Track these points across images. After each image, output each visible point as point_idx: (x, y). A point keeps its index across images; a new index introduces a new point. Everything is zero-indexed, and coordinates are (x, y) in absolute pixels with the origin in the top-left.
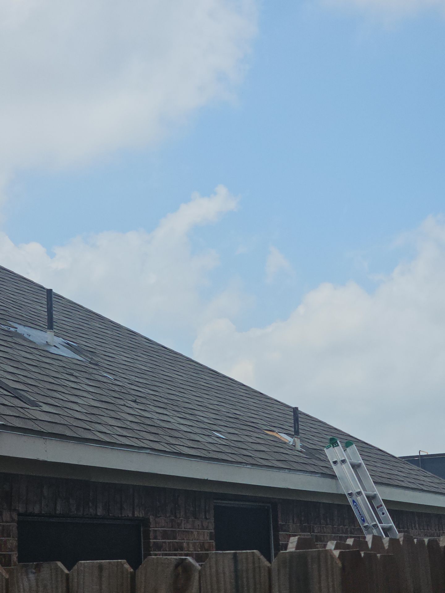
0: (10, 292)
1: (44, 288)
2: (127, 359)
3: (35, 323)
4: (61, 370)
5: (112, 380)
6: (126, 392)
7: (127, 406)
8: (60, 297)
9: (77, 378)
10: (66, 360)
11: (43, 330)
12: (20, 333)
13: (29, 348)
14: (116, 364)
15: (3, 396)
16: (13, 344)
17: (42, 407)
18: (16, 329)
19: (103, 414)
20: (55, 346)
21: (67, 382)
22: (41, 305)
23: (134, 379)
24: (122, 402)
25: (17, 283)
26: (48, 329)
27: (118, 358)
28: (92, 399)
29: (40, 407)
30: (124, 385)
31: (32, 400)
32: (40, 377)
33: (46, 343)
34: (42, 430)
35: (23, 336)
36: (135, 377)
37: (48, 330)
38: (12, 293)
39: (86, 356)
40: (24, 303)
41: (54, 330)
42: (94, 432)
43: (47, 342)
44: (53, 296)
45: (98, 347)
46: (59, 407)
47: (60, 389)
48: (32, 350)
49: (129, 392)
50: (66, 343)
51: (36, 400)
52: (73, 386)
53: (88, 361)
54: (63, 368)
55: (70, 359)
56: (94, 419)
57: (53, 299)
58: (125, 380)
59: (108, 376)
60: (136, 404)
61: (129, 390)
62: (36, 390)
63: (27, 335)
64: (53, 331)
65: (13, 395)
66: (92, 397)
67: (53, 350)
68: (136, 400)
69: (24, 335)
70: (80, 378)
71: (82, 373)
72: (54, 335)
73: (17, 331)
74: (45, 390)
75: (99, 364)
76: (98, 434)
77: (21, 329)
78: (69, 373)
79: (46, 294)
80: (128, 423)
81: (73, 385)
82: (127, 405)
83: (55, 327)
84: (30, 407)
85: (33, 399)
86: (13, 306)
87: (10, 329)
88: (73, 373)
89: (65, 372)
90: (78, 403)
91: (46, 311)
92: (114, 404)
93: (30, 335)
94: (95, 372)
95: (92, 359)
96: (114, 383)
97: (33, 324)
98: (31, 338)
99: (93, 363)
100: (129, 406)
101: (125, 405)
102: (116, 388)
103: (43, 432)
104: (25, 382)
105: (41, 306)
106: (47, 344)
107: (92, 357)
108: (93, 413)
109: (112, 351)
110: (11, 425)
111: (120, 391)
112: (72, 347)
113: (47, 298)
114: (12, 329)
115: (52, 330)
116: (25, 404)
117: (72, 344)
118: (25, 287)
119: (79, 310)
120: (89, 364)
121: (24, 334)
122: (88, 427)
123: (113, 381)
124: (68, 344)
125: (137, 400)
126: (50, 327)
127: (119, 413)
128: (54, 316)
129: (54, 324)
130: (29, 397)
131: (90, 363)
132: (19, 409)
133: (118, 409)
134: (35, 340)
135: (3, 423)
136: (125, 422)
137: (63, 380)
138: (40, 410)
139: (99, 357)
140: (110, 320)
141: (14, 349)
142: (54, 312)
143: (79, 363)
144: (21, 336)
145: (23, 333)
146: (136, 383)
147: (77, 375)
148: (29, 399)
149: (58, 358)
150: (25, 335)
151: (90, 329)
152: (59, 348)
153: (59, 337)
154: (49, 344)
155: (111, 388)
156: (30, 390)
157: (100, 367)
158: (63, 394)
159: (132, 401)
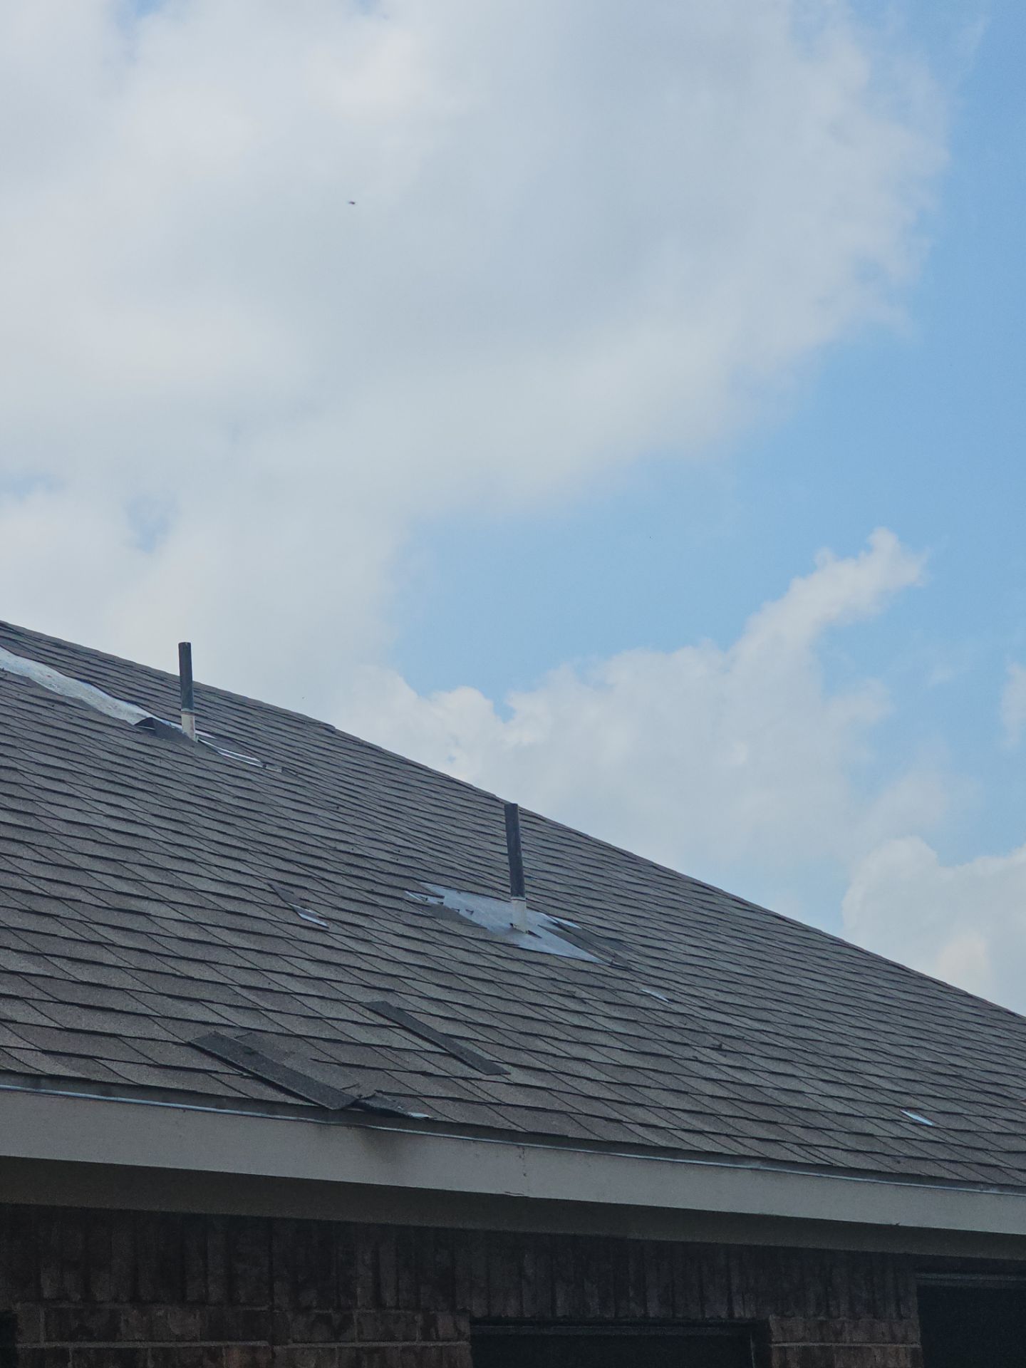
0: (422, 815)
1: (497, 800)
2: (693, 951)
3: (484, 884)
4: (545, 985)
5: (663, 1003)
6: (697, 1029)
7: (701, 1062)
8: (537, 818)
9: (585, 1003)
10: (556, 963)
11: (503, 898)
12: (450, 907)
13: (473, 942)
14: (671, 964)
15: (422, 1054)
16: (437, 935)
17: (510, 1074)
18: (440, 900)
19: (648, 1083)
20: (531, 933)
21: (563, 1014)
22: (493, 839)
23: (714, 996)
24: (689, 1053)
25: (438, 793)
26: (512, 894)
27: (674, 949)
28: (622, 1050)
29: (506, 1074)
30: (691, 1012)
31: (487, 1060)
32: (502, 1006)
33: (510, 927)
34: (514, 1127)
35: (458, 914)
36: (715, 991)
37: (512, 898)
38: (428, 816)
39: (603, 951)
40: (453, 839)
41: (527, 896)
42: (630, 1126)
43: (512, 924)
44: (520, 816)
45: (627, 928)
46: (548, 1072)
47: (549, 1031)
48: (478, 944)
49: (703, 1028)
50: (554, 924)
51: (496, 1059)
52: (576, 1023)
53: (607, 961)
54: (551, 981)
55: (566, 960)
56: (627, 1095)
57: (521, 823)
58: (694, 1001)
59: (653, 993)
60: (723, 1056)
61: (703, 1023)
62: (495, 1036)
63: (467, 910)
64: (524, 899)
65: (444, 1052)
66: (620, 1045)
67: (526, 942)
68: (720, 1046)
69: (460, 912)
70: (591, 1002)
71: (595, 991)
72: (528, 907)
73: (443, 903)
74: (515, 1036)
75: (633, 968)
76: (639, 1130)
77: (452, 899)
78: (567, 994)
79: (503, 813)
80: (706, 1101)
81: (576, 1020)
82: (702, 1058)
83: (527, 888)
84: (485, 1077)
85: (488, 1057)
86: (431, 845)
87: (427, 899)
88: (575, 992)
89: (558, 991)
90: (589, 1060)
91: (507, 852)
92: (672, 1057)
93: (472, 912)
94: (623, 986)
95: (615, 956)
96: (669, 1010)
97: (475, 884)
98: (474, 919)
99: (619, 966)
100: (705, 1059)
101: (696, 1060)
102: (675, 1021)
103: (515, 1131)
104: (470, 1020)
105: (492, 843)
106: (513, 929)
107: (617, 952)
108: (625, 1081)
109: (660, 935)
110: (444, 1119)
111: (683, 1026)
112: (568, 931)
113: (507, 824)
114: (432, 900)
115: (523, 896)
116: (471, 1070)
117: (569, 926)
118: (455, 800)
119: (579, 845)
120: (610, 970)
121: (459, 910)
122: (615, 1115)
123: (666, 1004)
124: (559, 925)
125: (723, 1045)
126: (518, 889)
127: (684, 1079)
128: (524, 864)
129: (526, 880)
130: (479, 1052)
131: (612, 966)
132: (461, 1082)
133: (680, 1070)
134: (484, 923)
135: (427, 1116)
136: (699, 1098)
137: (551, 1010)
138: (507, 1081)
139: (631, 950)
140: (652, 863)
141: (438, 944)
142: (524, 855)
143: (585, 967)
144: (453, 915)
145: (456, 907)
146: (717, 1005)
147: (584, 995)
148: (480, 1059)
149: (538, 960)
150: (463, 913)
151: (608, 888)
152: (539, 937)
153: (538, 911)
154: (515, 929)
155: (661, 1021)
156: (481, 1038)
157: (635, 973)
158: (555, 1043)
159: (712, 1049)
